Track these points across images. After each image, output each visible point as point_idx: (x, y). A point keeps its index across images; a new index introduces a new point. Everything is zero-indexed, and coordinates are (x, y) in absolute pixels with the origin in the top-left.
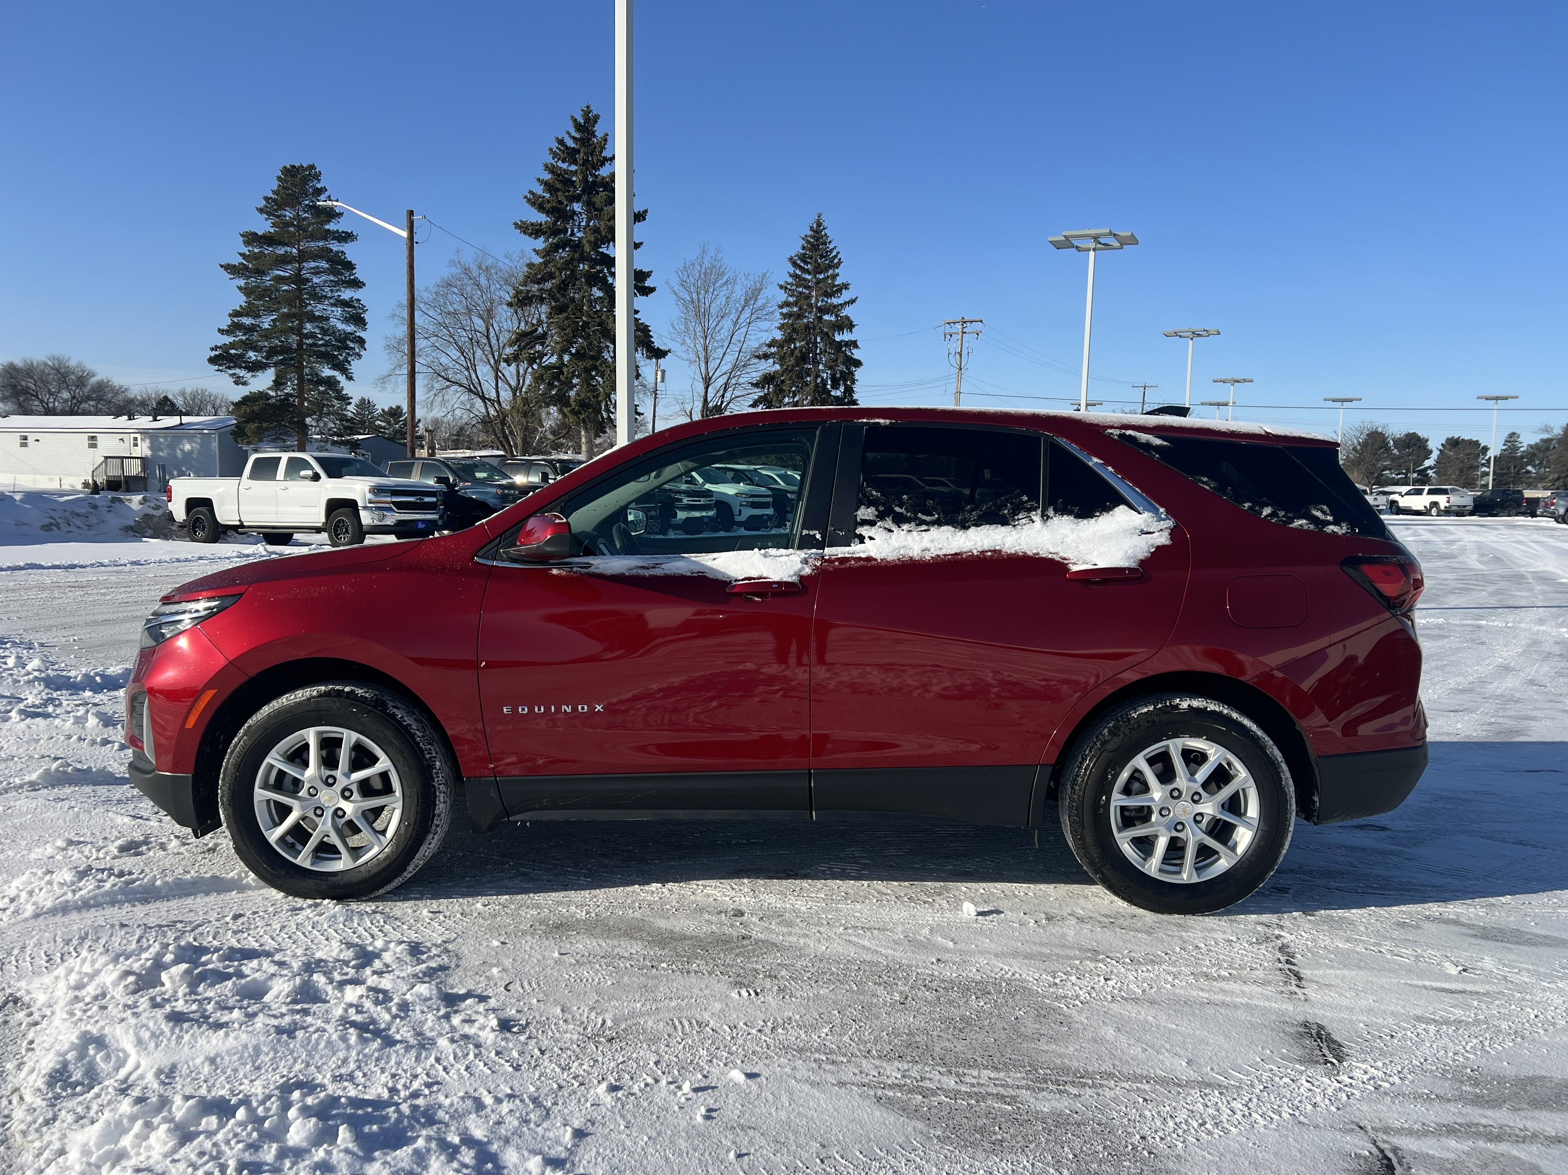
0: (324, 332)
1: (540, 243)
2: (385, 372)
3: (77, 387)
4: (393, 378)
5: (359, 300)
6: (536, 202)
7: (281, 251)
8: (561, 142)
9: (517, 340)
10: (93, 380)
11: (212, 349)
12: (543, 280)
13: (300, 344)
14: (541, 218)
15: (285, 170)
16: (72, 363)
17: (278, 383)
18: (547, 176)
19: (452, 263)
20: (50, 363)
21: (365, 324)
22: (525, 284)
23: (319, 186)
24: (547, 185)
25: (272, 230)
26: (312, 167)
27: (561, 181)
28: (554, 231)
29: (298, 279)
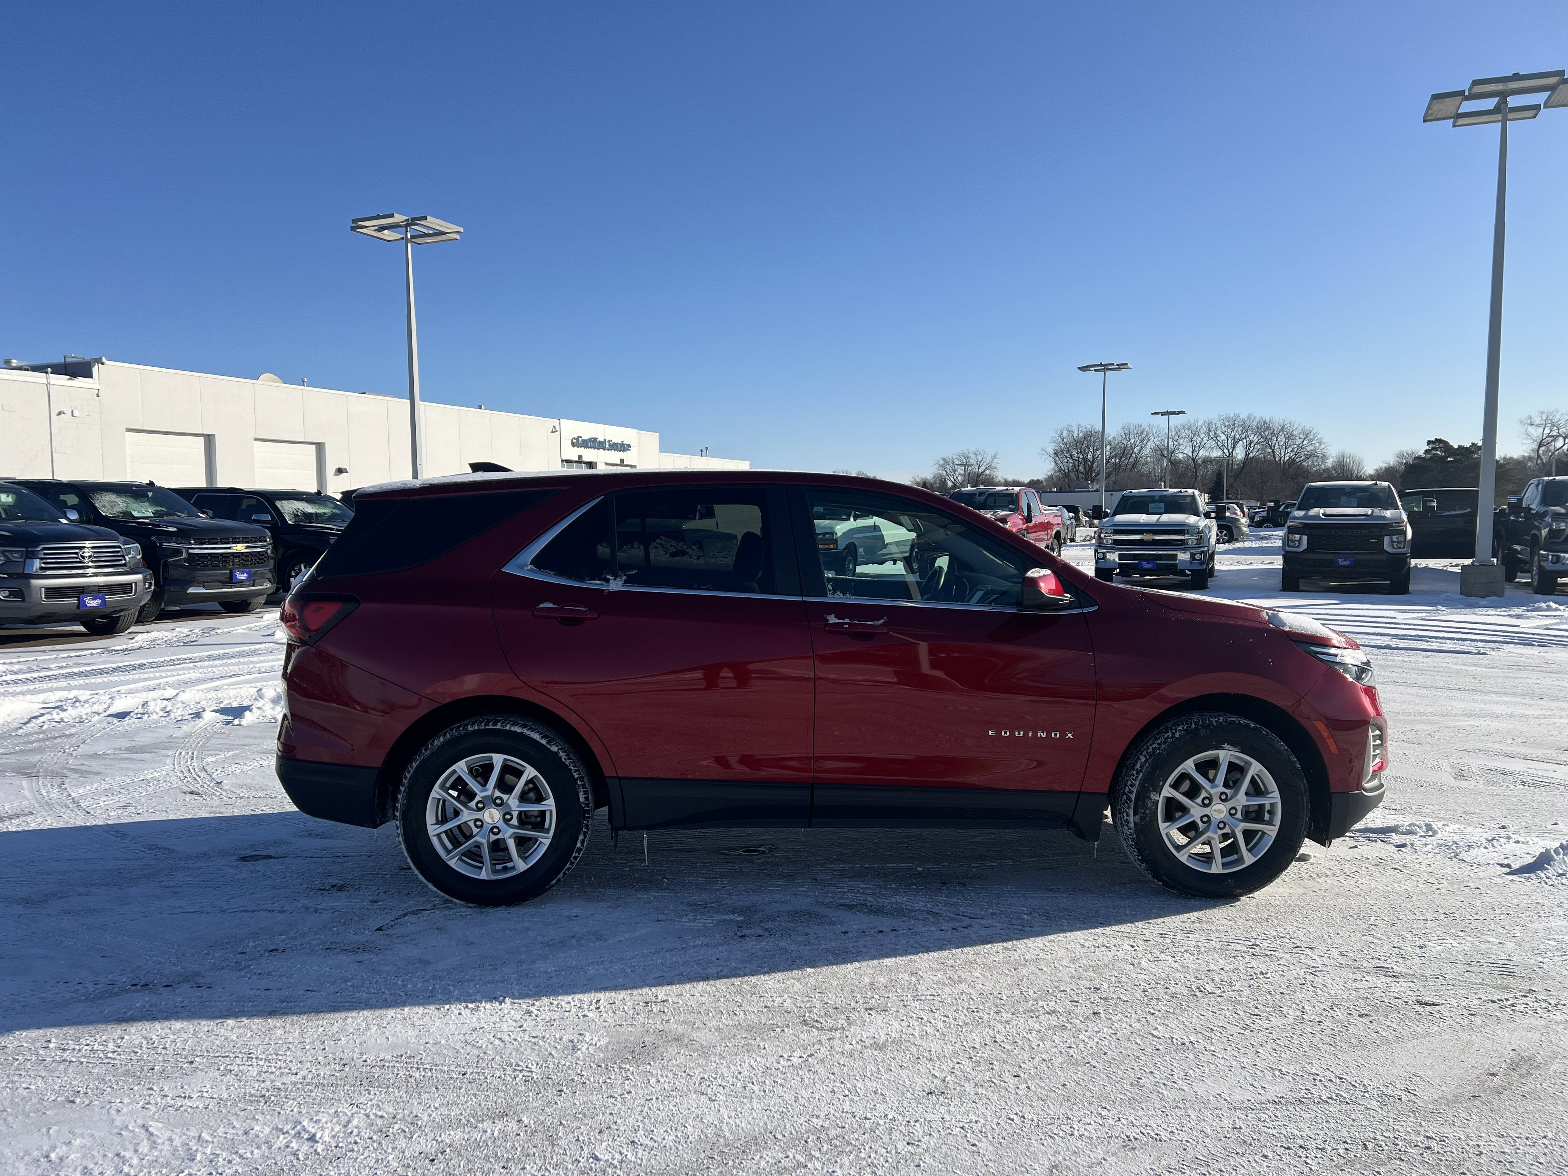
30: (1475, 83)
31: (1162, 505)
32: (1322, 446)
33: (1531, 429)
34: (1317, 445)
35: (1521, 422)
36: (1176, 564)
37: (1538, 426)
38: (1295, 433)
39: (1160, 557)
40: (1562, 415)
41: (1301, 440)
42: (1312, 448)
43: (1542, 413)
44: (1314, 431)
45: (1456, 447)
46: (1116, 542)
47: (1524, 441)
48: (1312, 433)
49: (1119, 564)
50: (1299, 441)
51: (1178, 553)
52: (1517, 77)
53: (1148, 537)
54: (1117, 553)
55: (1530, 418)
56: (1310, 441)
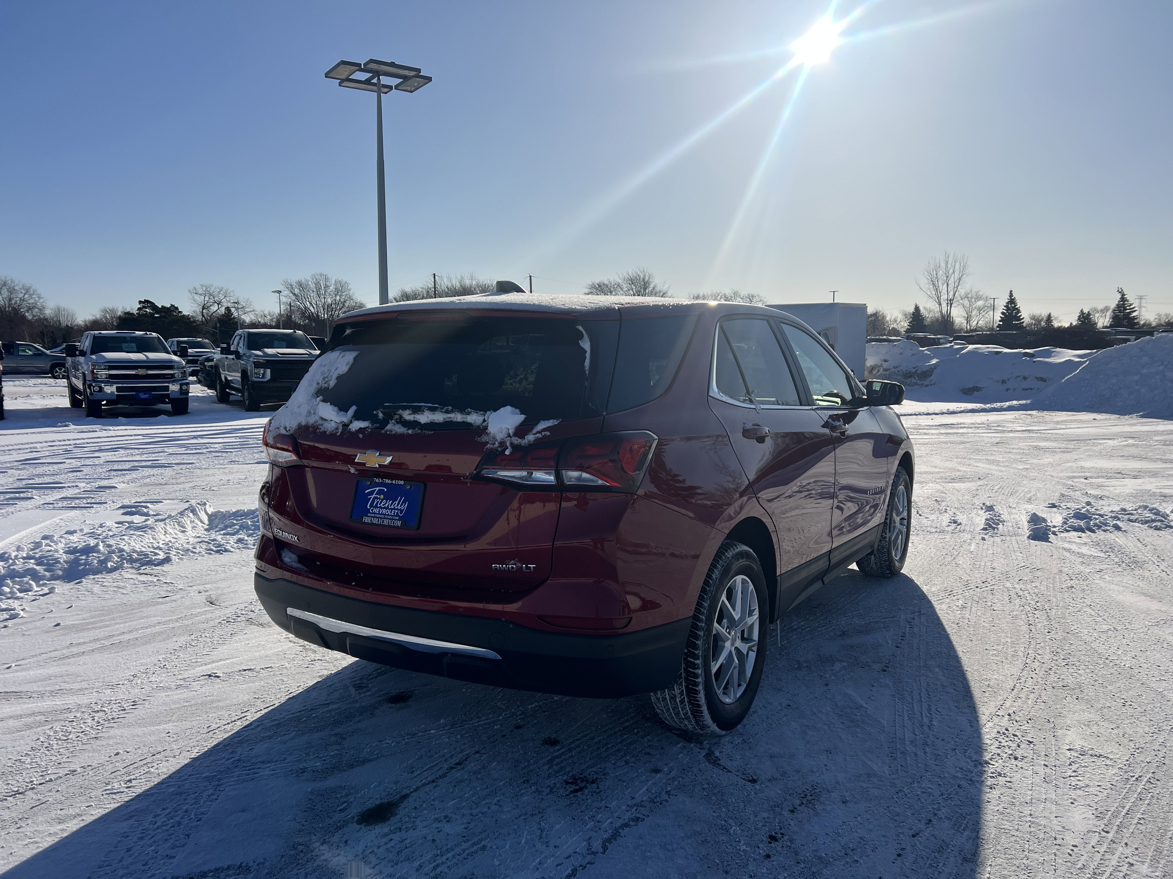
30: (372, 61)
31: (134, 345)
32: (41, 300)
33: (196, 297)
34: (37, 299)
35: (190, 291)
36: (169, 394)
37: (201, 295)
38: (17, 288)
39: (155, 389)
40: (215, 288)
41: (22, 295)
42: (32, 301)
43: (203, 286)
44: (33, 288)
45: (160, 307)
46: (112, 376)
47: (192, 305)
48: (32, 289)
49: (117, 395)
50: (21, 295)
51: (170, 385)
52: (392, 64)
53: (141, 372)
54: (115, 386)
55: (195, 289)
56: (31, 295)
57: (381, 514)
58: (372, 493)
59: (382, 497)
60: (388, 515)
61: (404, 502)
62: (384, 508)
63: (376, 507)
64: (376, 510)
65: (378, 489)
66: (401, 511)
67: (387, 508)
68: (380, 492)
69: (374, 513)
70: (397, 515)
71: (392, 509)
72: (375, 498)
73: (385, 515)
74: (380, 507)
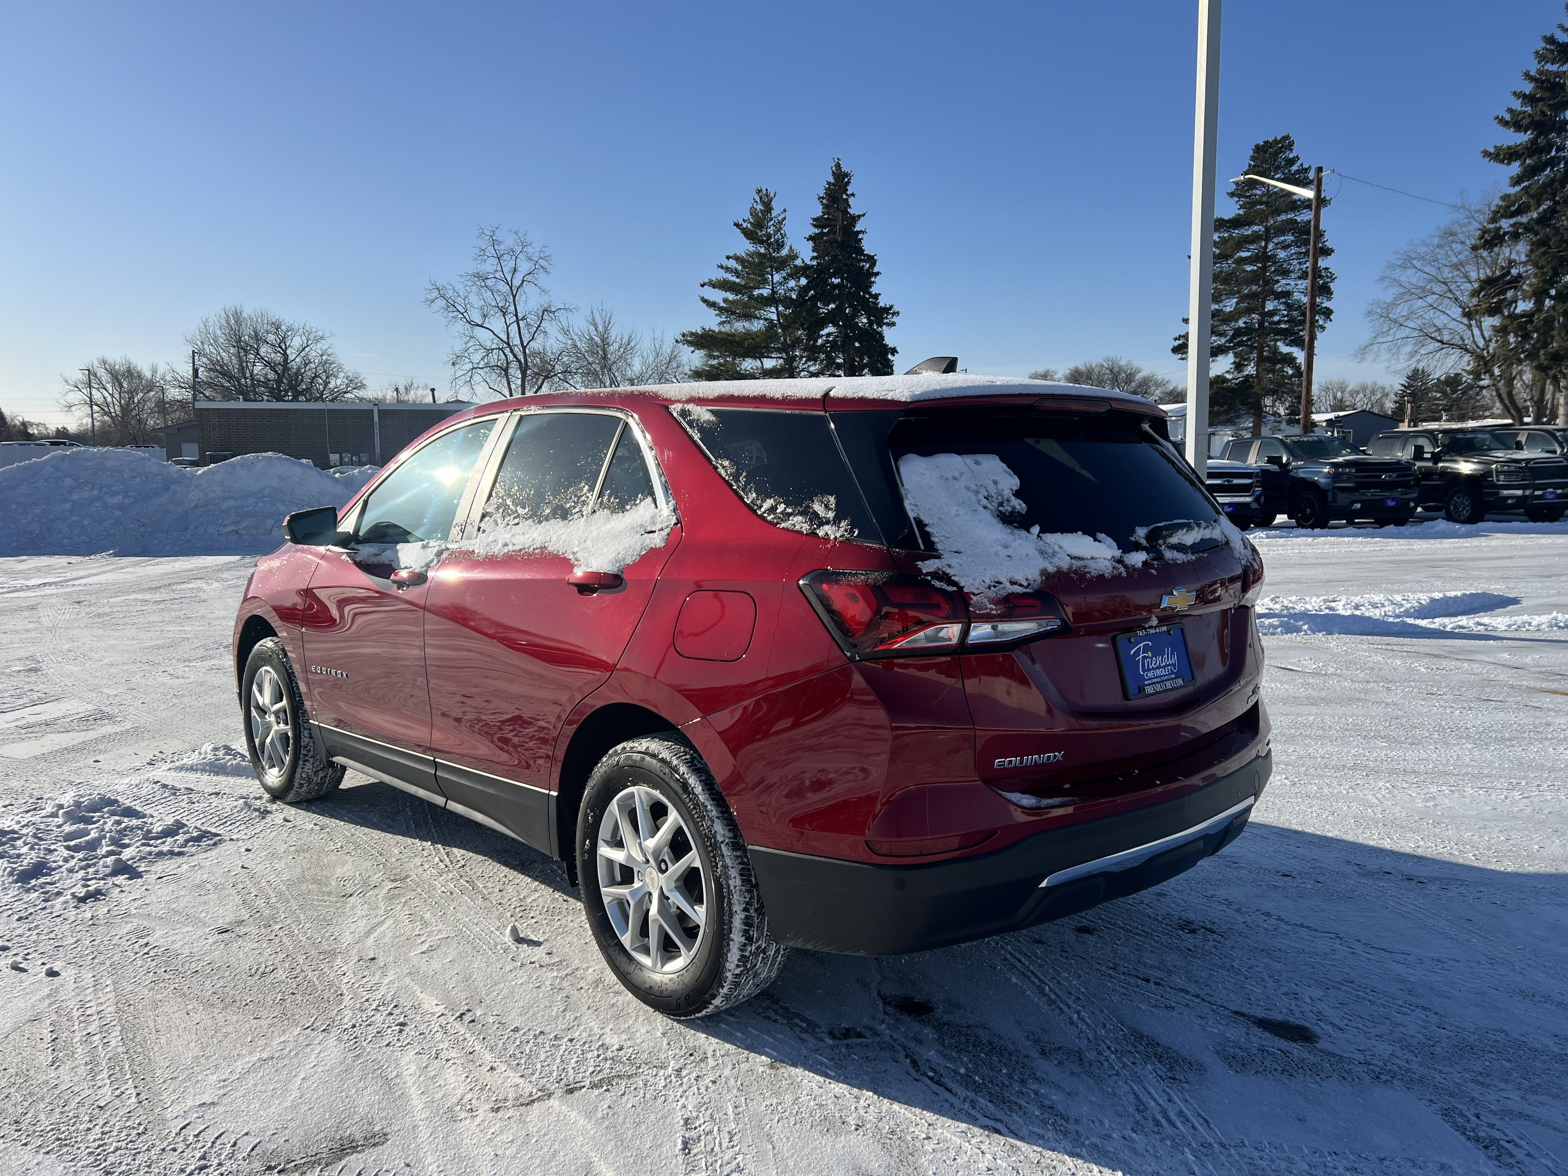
0: (1289, 307)
1: (1515, 168)
2: (1365, 342)
3: (1126, 383)
4: (1375, 347)
5: (1327, 269)
6: (1516, 123)
7: (1247, 231)
8: (1551, 40)
9: (1481, 289)
10: (1139, 376)
11: (1175, 339)
12: (1519, 212)
13: (1261, 324)
14: (1522, 138)
15: (1258, 149)
16: (1123, 363)
17: (1239, 367)
18: (1528, 88)
19: (1455, 208)
20: (1106, 365)
21: (1331, 294)
22: (1493, 220)
23: (1291, 156)
24: (1528, 98)
25: (1241, 212)
26: (1287, 137)
27: (1547, 89)
28: (1532, 149)
29: (1264, 258)
57: (1157, 677)
58: (1137, 653)
59: (1150, 654)
60: (1164, 676)
61: (1172, 653)
62: (1157, 668)
63: (1149, 670)
64: (1150, 674)
65: (1142, 645)
66: (1173, 665)
67: (1159, 667)
68: (1146, 649)
69: (1150, 679)
70: (1172, 673)
71: (1164, 667)
72: (1144, 658)
73: (1161, 676)
74: (1153, 669)
